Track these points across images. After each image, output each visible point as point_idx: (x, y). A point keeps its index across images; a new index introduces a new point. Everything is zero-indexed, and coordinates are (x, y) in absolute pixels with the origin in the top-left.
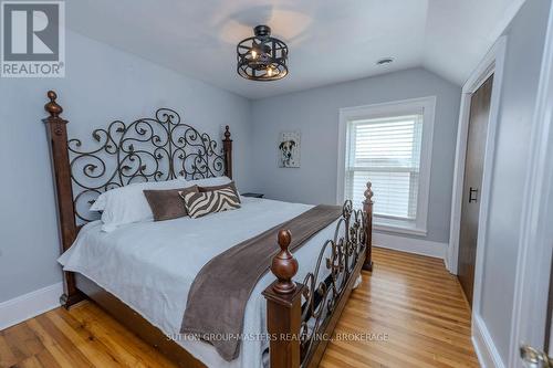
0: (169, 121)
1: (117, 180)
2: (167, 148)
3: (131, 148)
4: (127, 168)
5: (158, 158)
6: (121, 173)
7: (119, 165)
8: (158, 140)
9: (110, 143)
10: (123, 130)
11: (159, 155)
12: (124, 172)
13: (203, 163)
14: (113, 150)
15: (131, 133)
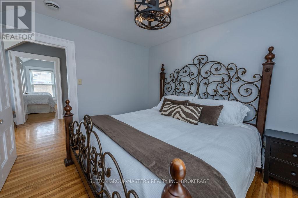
0: (200, 62)
1: (174, 93)
2: (197, 79)
3: (180, 80)
4: (178, 89)
5: (191, 84)
6: (176, 91)
7: (176, 87)
8: (193, 75)
9: (174, 79)
10: (178, 73)
11: (192, 83)
12: (177, 90)
13: (225, 88)
14: (174, 81)
15: (181, 74)
